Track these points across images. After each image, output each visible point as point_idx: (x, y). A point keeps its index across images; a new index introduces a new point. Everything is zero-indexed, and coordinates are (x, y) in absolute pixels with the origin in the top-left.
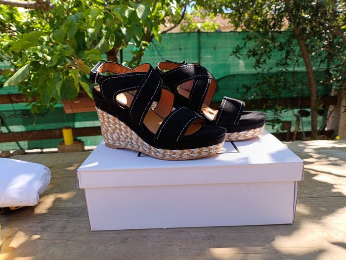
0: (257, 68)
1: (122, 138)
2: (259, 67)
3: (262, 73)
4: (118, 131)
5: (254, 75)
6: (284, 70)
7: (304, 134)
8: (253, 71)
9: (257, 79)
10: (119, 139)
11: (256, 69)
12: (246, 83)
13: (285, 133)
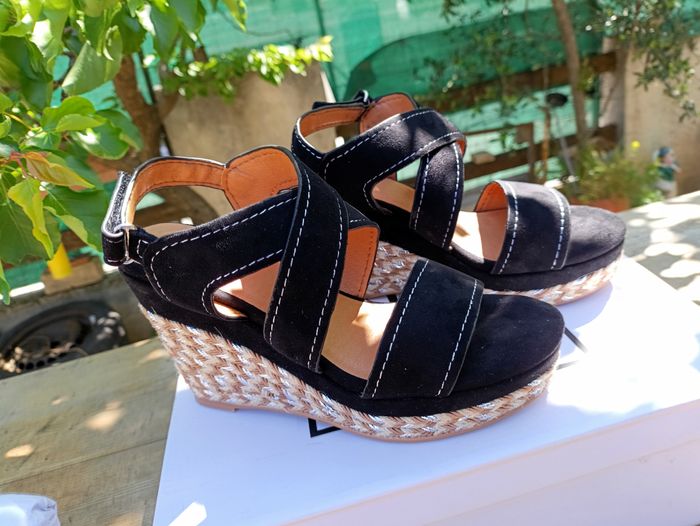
0: (450, 16)
1: (249, 386)
2: (454, 14)
3: (461, 27)
4: (231, 368)
5: (446, 33)
6: (506, 13)
7: (563, 144)
8: (442, 24)
9: (452, 41)
10: (237, 387)
11: (448, 20)
12: (431, 52)
13: (526, 149)
